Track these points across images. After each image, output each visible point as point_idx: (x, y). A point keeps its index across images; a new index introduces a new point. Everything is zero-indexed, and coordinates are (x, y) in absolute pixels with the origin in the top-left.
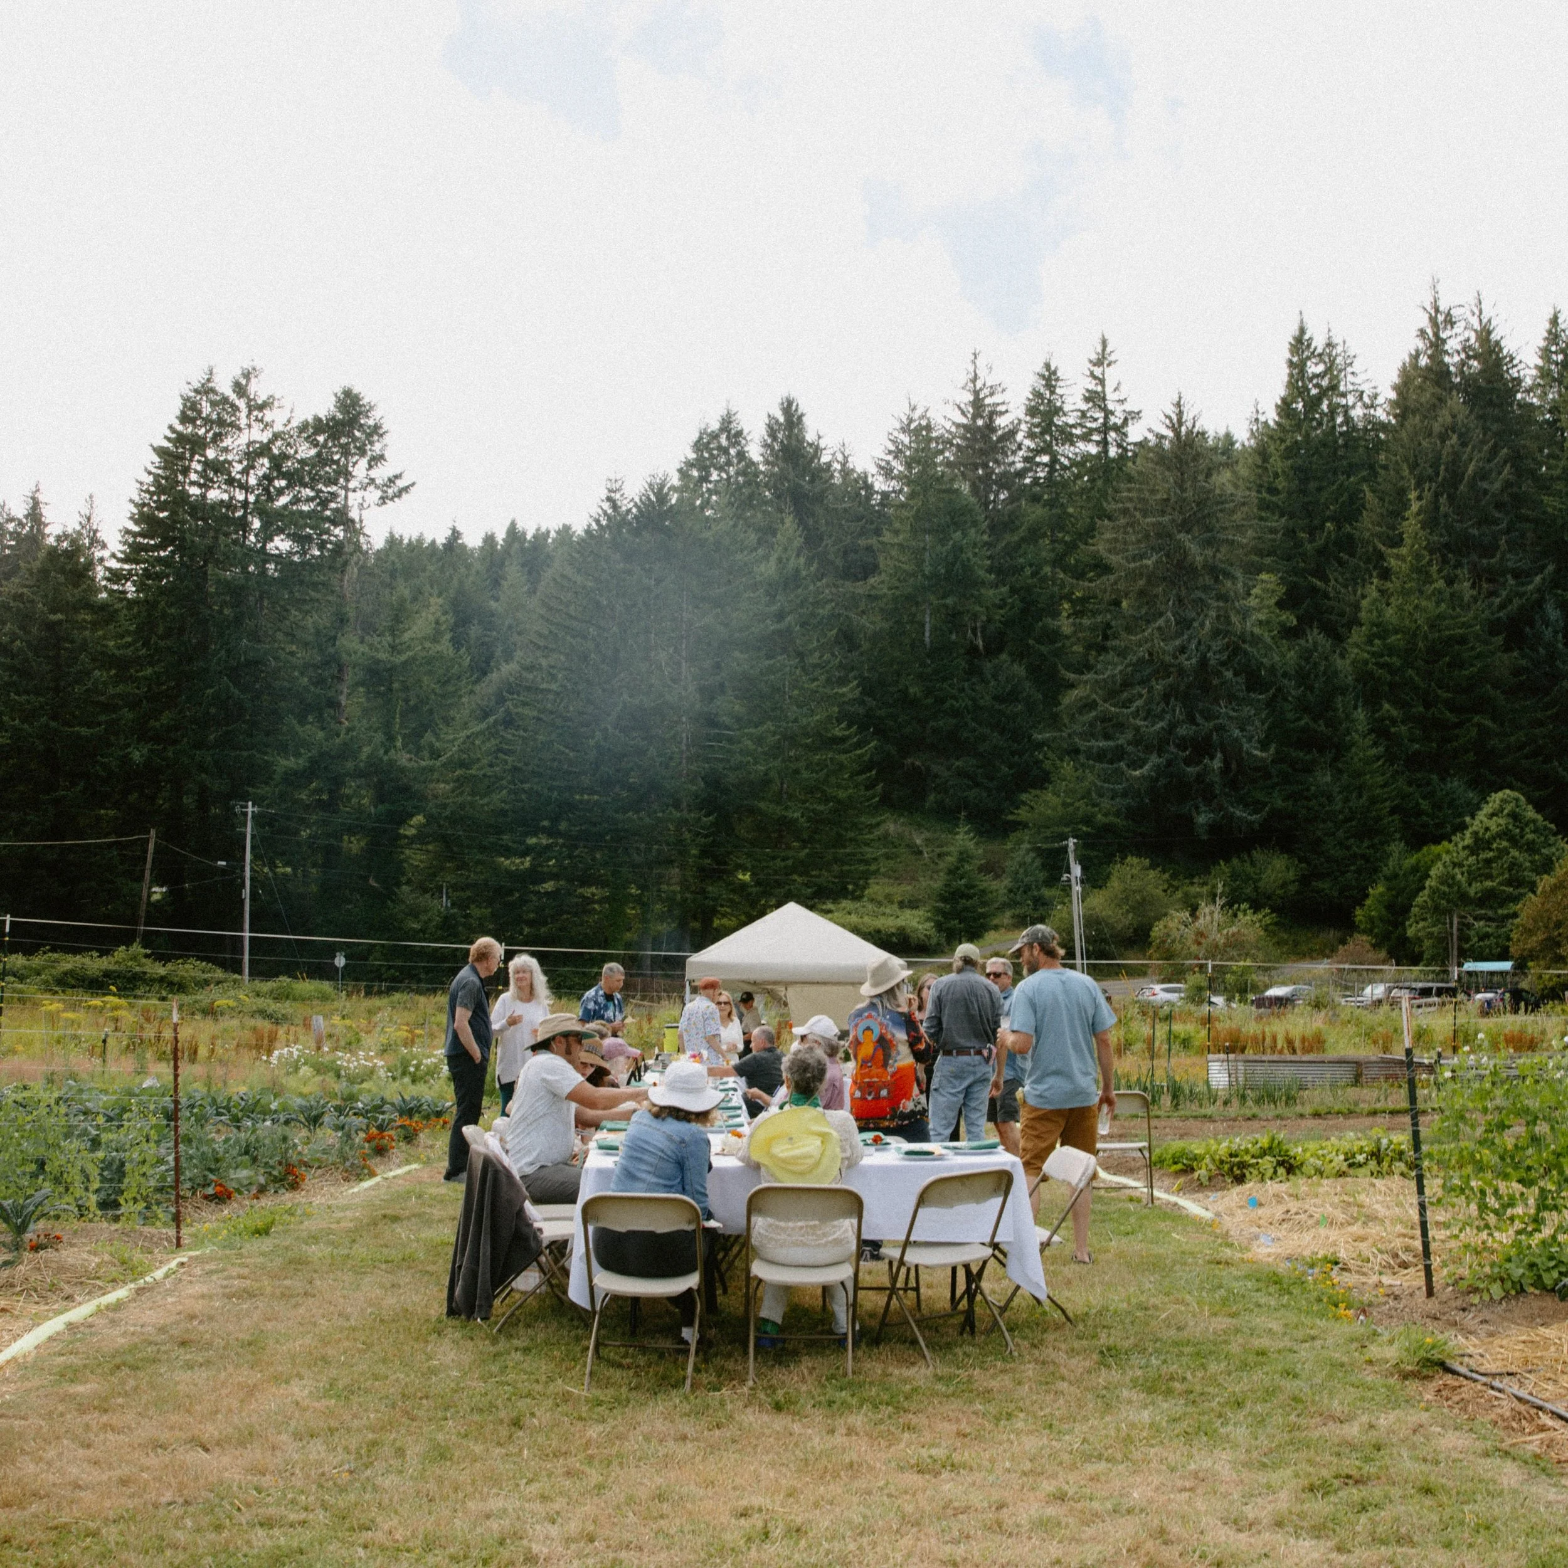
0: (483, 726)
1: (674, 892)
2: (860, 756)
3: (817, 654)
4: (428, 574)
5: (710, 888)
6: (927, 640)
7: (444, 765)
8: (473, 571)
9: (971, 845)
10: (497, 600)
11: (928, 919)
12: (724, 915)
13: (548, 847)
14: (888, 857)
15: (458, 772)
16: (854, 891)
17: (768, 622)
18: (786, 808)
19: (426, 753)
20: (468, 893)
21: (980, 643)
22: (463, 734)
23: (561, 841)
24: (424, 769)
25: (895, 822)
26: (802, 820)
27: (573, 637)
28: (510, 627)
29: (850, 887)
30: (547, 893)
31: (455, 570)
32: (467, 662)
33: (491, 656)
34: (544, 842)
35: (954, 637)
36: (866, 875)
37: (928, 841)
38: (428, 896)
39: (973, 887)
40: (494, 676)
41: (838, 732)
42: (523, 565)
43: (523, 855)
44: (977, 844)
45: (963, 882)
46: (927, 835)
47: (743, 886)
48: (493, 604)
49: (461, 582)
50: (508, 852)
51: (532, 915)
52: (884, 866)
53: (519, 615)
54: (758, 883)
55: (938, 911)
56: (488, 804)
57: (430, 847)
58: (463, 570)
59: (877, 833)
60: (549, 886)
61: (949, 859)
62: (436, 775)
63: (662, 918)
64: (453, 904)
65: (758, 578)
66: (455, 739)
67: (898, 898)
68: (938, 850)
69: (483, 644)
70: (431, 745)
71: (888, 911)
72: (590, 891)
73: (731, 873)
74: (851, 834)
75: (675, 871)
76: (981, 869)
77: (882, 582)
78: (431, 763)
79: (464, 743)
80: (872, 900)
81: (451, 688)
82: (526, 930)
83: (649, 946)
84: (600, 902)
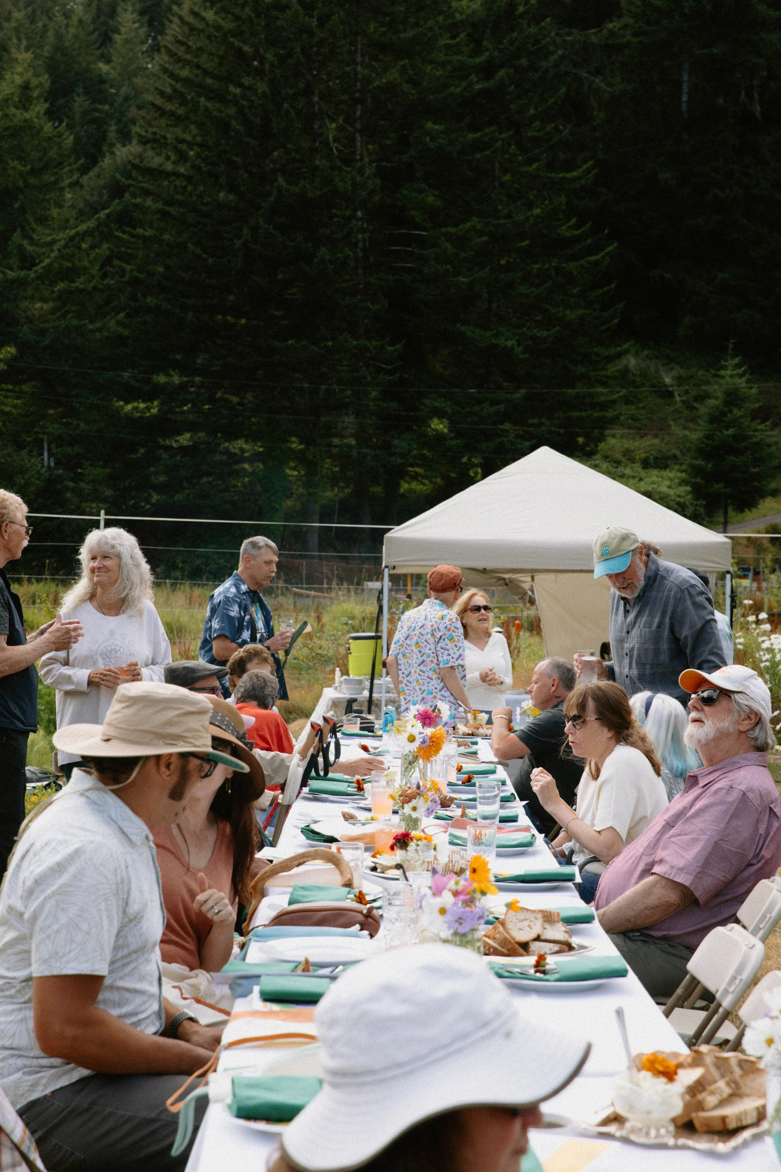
0: (91, 224)
1: (350, 447)
2: (597, 263)
3: (537, 124)
4: (13, 24)
5: (396, 442)
6: (684, 107)
7: (40, 277)
8: (75, 21)
9: (741, 383)
10: (108, 61)
11: (683, 482)
12: (415, 477)
13: (183, 386)
14: (627, 401)
15: (61, 286)
16: (586, 444)
17: (473, 77)
18: (497, 335)
19: (15, 261)
20: (77, 449)
21: (757, 108)
22: (62, 236)
23: (197, 379)
24: (13, 281)
25: (636, 355)
26: (518, 350)
27: (208, 99)
28: (127, 99)
29: (581, 440)
30: (182, 449)
31: (50, 19)
32: (69, 140)
33: (104, 138)
34: (176, 380)
35: (721, 101)
36: (603, 424)
37: (680, 380)
38: (24, 452)
39: (745, 438)
40: (107, 161)
41: (564, 231)
42: (142, 13)
43: (149, 398)
44: (748, 381)
45: (731, 431)
46: (678, 371)
47: (440, 437)
48: (103, 67)
49: (59, 37)
50: (130, 394)
51: (162, 478)
52: (626, 411)
53: (138, 81)
54: (459, 435)
55: (696, 471)
56: (100, 330)
57: (26, 388)
58: (59, 18)
59: (613, 369)
60: (185, 439)
61: (712, 402)
62: (29, 292)
63: (334, 480)
64: (58, 463)
65: (458, 17)
66: (54, 242)
67: (641, 455)
68: (694, 393)
69: (93, 121)
70: (21, 251)
71: (628, 471)
72: (240, 444)
73: (424, 422)
74: (581, 369)
75: (349, 421)
76: (755, 415)
77: (625, 26)
78: (23, 273)
79: (66, 246)
80: (606, 457)
81: (49, 178)
82: (155, 498)
83: (316, 517)
84: (250, 460)
